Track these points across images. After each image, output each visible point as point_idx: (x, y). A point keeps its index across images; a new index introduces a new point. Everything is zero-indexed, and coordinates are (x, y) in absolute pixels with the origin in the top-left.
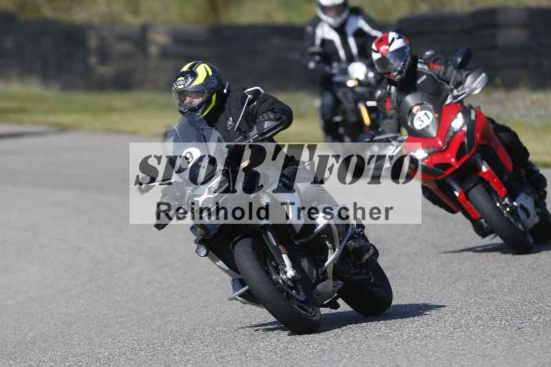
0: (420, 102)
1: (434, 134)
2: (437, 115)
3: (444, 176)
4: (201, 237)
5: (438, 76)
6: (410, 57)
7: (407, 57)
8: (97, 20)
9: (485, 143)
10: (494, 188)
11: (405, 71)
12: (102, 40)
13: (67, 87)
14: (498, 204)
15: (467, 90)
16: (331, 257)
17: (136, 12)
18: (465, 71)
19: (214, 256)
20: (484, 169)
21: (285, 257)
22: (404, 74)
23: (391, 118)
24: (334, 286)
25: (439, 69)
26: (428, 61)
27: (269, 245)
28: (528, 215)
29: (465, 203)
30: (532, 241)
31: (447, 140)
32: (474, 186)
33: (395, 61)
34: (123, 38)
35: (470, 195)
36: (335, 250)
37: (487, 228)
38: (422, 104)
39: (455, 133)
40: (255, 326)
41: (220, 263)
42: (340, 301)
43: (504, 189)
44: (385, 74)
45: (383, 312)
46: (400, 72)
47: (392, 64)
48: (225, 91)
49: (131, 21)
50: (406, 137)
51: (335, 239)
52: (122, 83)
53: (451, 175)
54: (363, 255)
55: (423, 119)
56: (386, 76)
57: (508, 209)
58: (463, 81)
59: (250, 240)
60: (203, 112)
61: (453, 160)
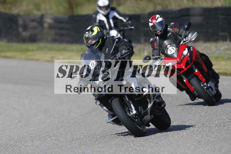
0: (170, 43)
1: (176, 56)
2: (177, 49)
3: (180, 73)
4: (98, 97)
5: (176, 33)
6: (165, 25)
7: (164, 25)
8: (22, 13)
9: (197, 60)
10: (200, 79)
11: (162, 30)
12: (24, 21)
13: (10, 41)
14: (202, 85)
15: (189, 39)
16: (149, 106)
17: (38, 10)
18: (188, 31)
19: (102, 105)
20: (196, 71)
21: (132, 105)
22: (162, 32)
23: (157, 50)
24: (150, 118)
25: (177, 30)
26: (172, 27)
27: (125, 100)
28: (212, 90)
29: (188, 85)
30: (215, 101)
31: (181, 59)
32: (193, 78)
33: (159, 26)
34: (33, 21)
35: (190, 81)
36: (151, 103)
37: (197, 95)
38: (171, 44)
39: (184, 56)
40: (118, 134)
41: (105, 108)
42: (150, 124)
43: (204, 79)
44: (154, 32)
45: (167, 128)
46: (161, 31)
47: (157, 28)
48: (105, 38)
49: (37, 13)
50: (164, 58)
51: (151, 98)
52: (33, 39)
53: (183, 73)
54: (161, 105)
55: (172, 50)
56: (155, 32)
57: (206, 87)
58: (187, 35)
59: (118, 98)
60: (96, 46)
61: (184, 67)
